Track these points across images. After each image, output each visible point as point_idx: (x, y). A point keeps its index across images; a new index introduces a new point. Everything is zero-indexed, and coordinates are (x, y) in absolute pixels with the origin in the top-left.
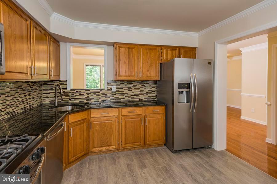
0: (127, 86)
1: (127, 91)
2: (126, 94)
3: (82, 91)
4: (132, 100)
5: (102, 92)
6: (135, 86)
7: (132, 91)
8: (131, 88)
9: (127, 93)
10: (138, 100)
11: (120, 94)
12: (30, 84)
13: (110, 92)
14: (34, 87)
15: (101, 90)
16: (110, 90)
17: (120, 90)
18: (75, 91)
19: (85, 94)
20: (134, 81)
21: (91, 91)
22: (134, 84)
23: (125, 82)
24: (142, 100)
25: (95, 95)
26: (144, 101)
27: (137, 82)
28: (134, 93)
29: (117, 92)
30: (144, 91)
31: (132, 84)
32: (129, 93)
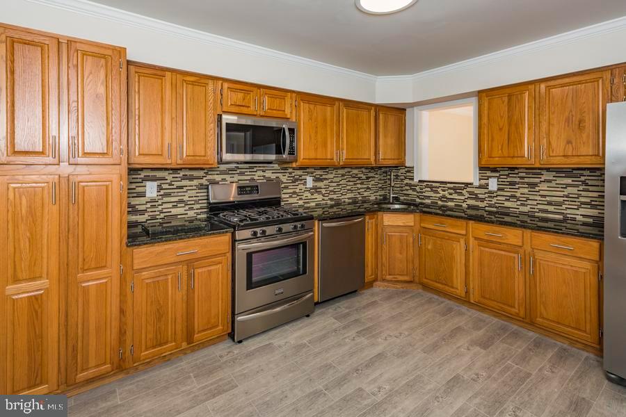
0: (526, 180)
1: (526, 191)
2: (525, 199)
3: (434, 184)
4: (540, 214)
5: (468, 189)
6: (549, 181)
7: (542, 193)
8: (539, 185)
9: (526, 196)
10: (561, 217)
11: (508, 198)
12: (364, 170)
13: (483, 191)
14: (370, 175)
15: (467, 185)
16: (486, 186)
17: (507, 188)
18: (425, 184)
19: (439, 190)
20: (548, 170)
21: (449, 185)
22: (547, 176)
23: (520, 171)
24: (574, 219)
25: (456, 192)
26: (581, 223)
27: (557, 172)
28: (548, 199)
29: (499, 193)
30: (579, 196)
31: (539, 176)
32: (531, 197)
